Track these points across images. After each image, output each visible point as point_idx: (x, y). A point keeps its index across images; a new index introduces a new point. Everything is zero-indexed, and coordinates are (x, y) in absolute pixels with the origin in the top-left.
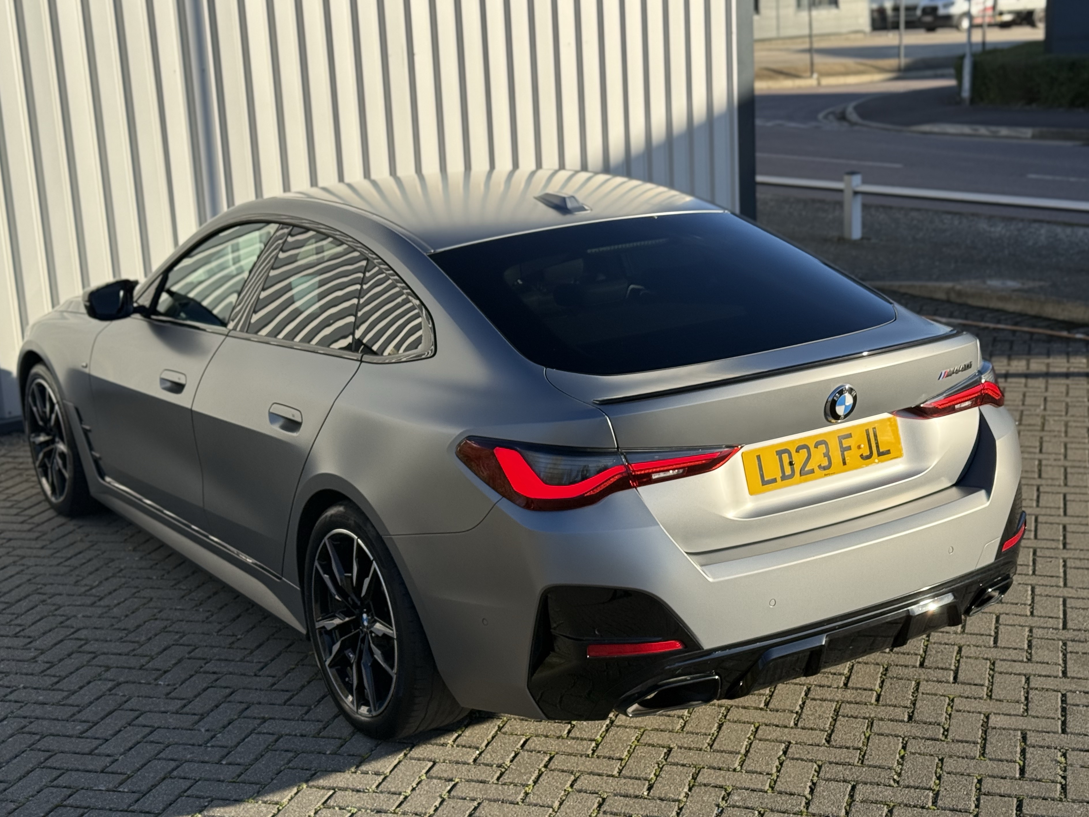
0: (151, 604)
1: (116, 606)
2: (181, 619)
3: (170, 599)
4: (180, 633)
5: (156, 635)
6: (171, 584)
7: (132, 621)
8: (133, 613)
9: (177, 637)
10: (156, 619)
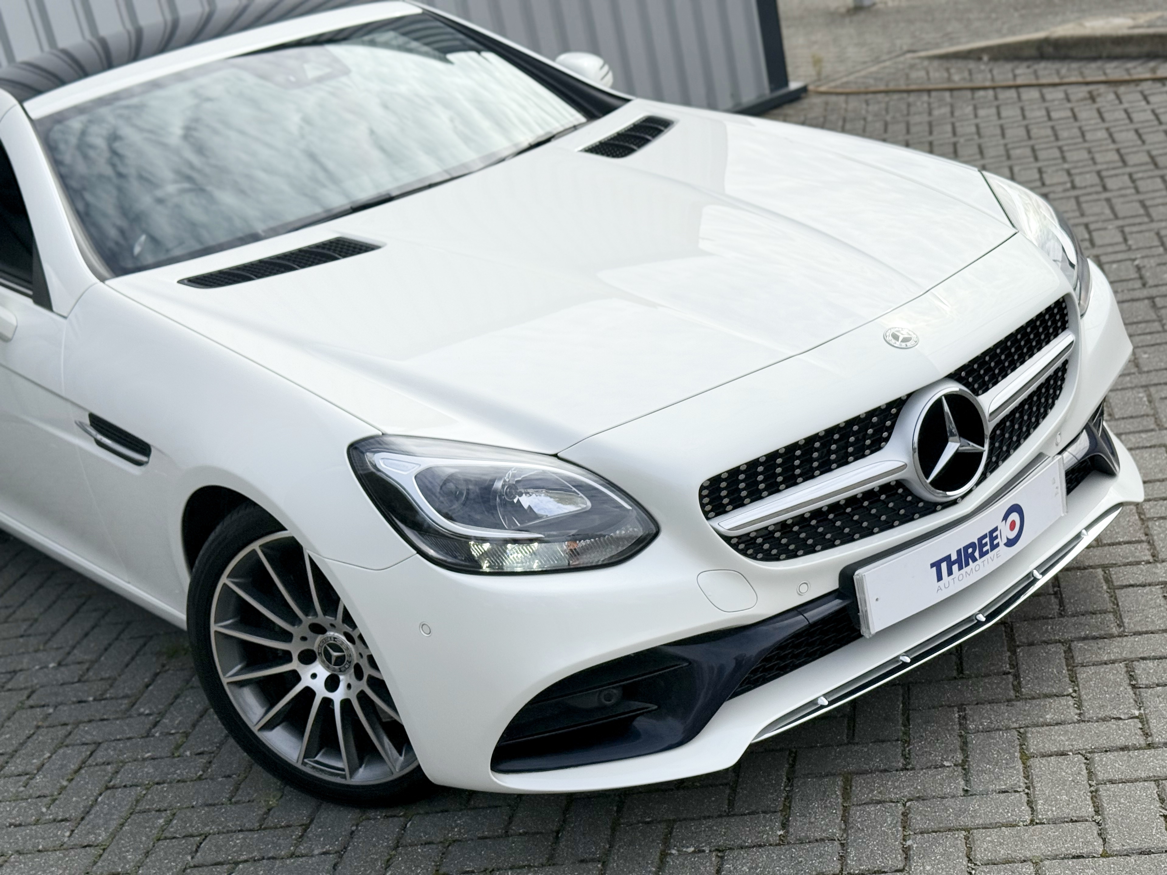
0: (100, 756)
1: (39, 770)
2: (157, 780)
3: (129, 739)
4: (166, 810)
5: (122, 825)
6: (123, 707)
7: (74, 799)
8: (70, 780)
9: (161, 821)
10: (113, 787)
